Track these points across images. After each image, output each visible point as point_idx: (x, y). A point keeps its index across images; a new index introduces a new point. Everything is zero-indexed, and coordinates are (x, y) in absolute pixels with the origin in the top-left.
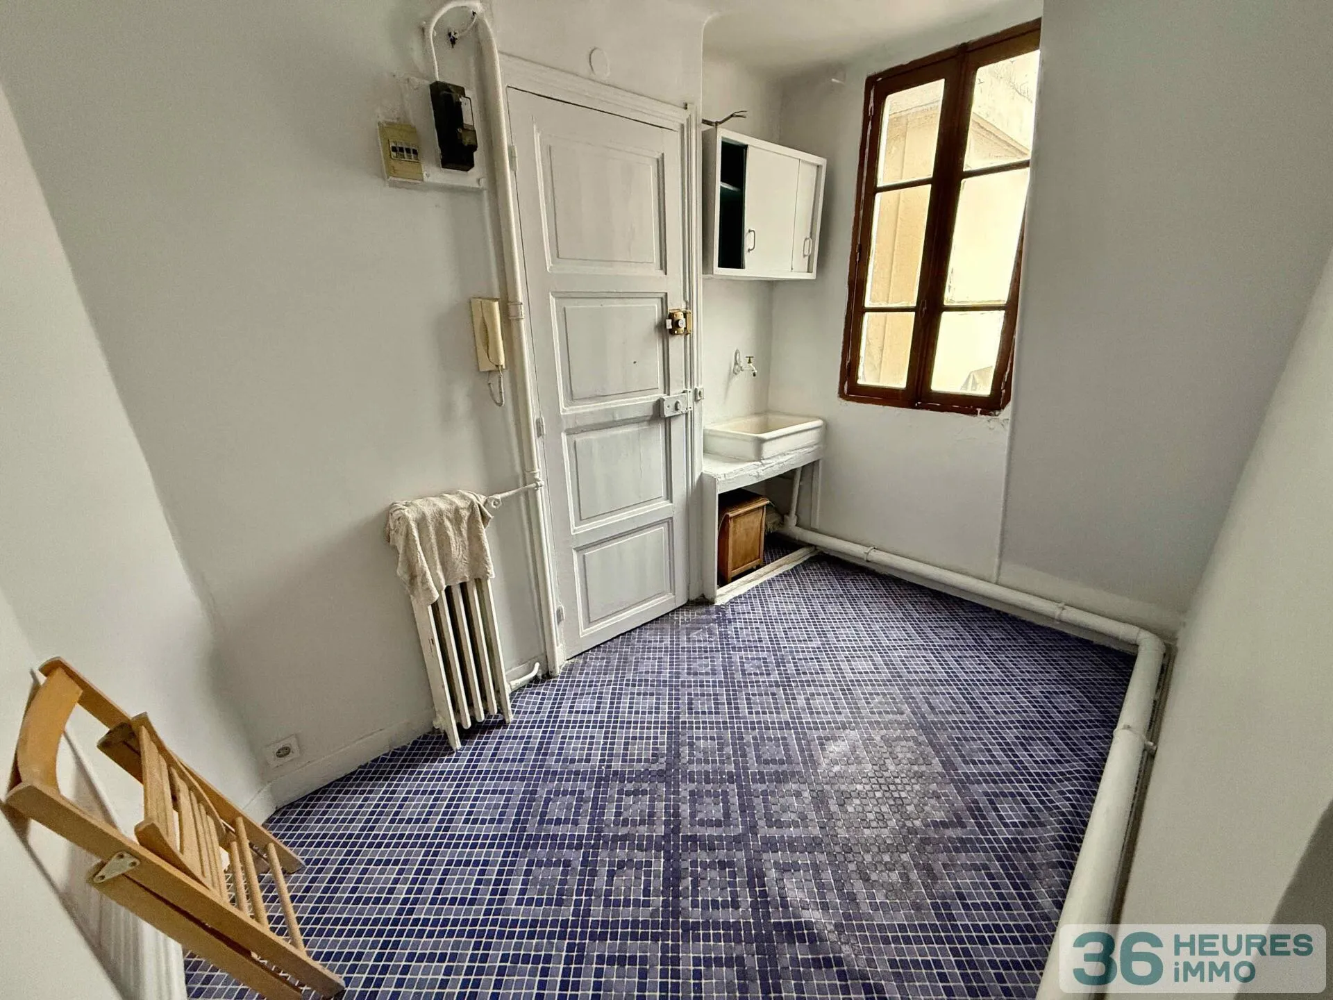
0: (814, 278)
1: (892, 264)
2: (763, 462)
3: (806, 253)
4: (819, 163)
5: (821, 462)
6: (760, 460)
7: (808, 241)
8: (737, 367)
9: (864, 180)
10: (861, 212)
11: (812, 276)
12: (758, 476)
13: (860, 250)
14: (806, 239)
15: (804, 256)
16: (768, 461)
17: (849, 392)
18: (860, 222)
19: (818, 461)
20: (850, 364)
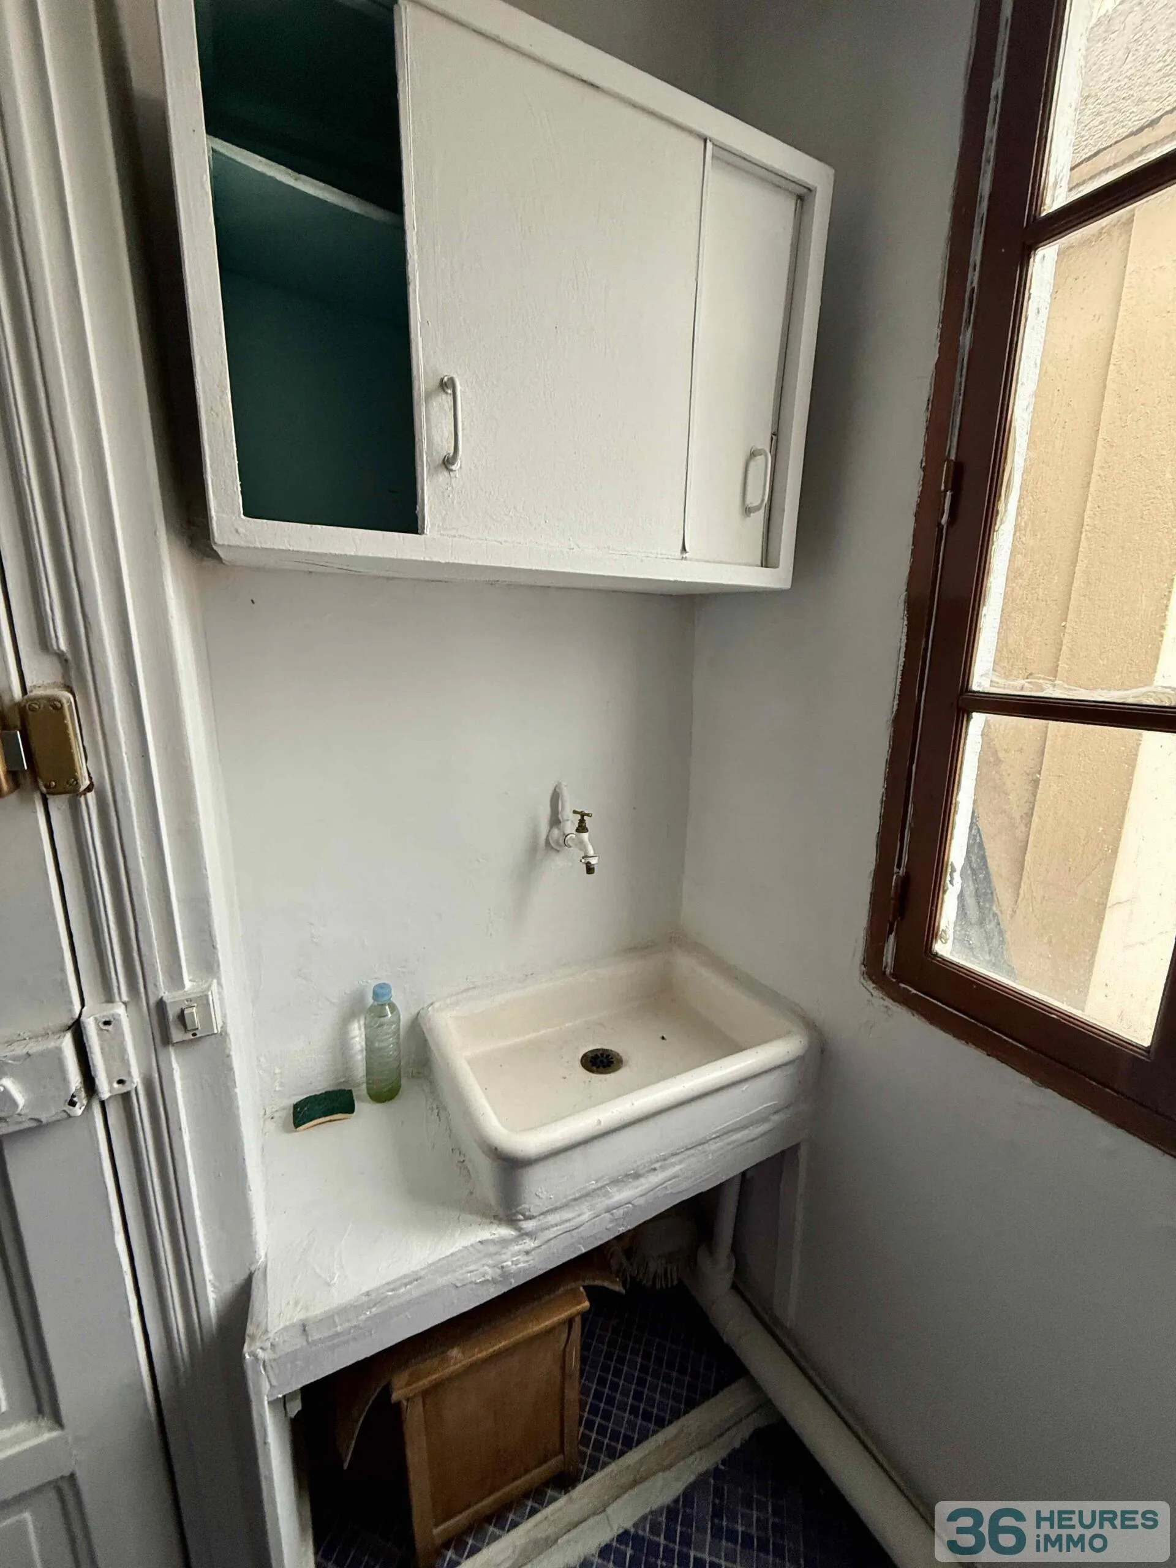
0: (786, 584)
1: (1074, 563)
2: (529, 1225)
3: (754, 499)
4: (810, 181)
5: (803, 1153)
6: (510, 1220)
7: (760, 459)
8: (556, 832)
9: (983, 208)
10: (966, 339)
11: (777, 578)
12: (505, 1274)
13: (957, 482)
14: (753, 454)
15: (747, 511)
16: (552, 1219)
17: (900, 972)
18: (960, 380)
19: (795, 1149)
20: (906, 881)
